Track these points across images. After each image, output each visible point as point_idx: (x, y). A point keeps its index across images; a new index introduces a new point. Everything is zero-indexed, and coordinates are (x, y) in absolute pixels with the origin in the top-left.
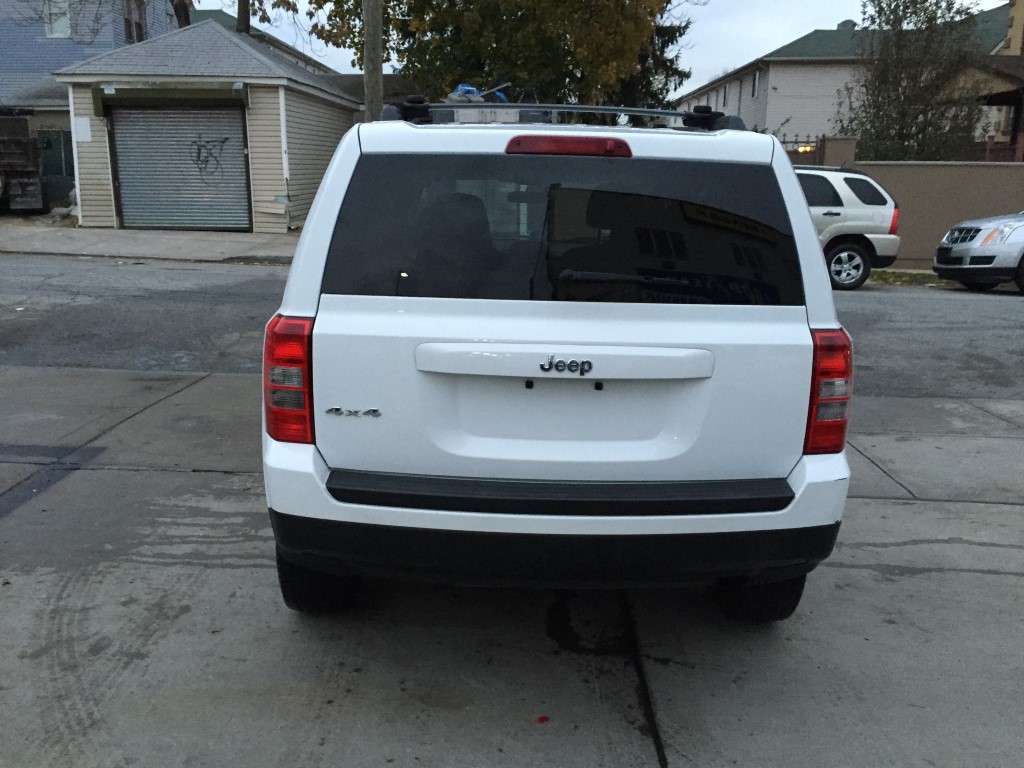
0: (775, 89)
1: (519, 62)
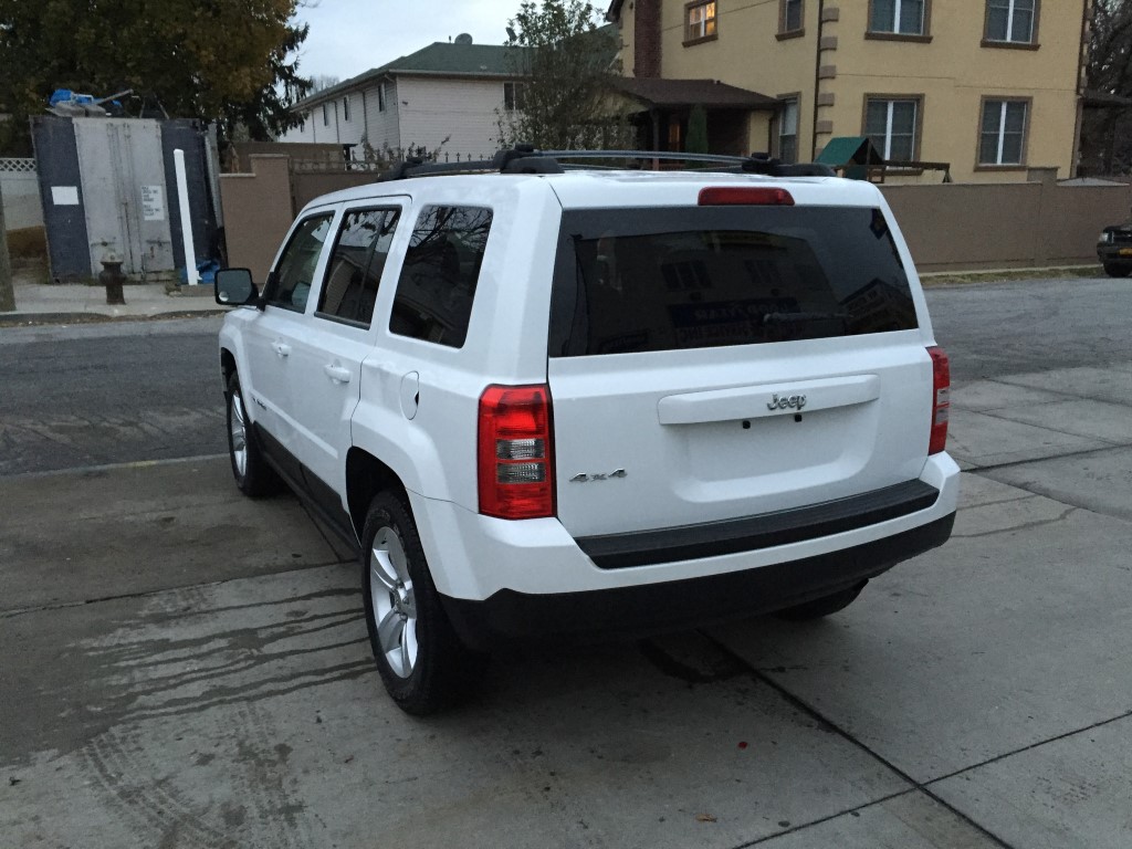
0: (406, 103)
1: (129, 65)
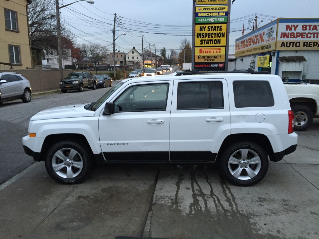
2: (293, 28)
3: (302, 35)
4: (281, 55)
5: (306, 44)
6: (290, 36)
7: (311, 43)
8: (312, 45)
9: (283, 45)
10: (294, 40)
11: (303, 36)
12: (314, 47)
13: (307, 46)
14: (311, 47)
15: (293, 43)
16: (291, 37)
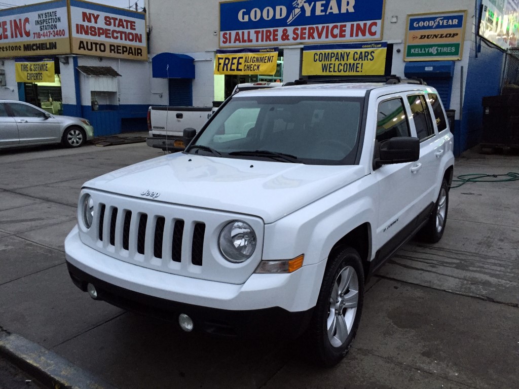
2: (93, 20)
3: (106, 32)
4: (81, 63)
5: (113, 48)
6: (89, 31)
7: (119, 48)
8: (121, 51)
9: (82, 46)
10: (96, 39)
11: (108, 35)
12: (123, 53)
13: (115, 52)
14: (120, 53)
15: (96, 44)
16: (92, 34)
